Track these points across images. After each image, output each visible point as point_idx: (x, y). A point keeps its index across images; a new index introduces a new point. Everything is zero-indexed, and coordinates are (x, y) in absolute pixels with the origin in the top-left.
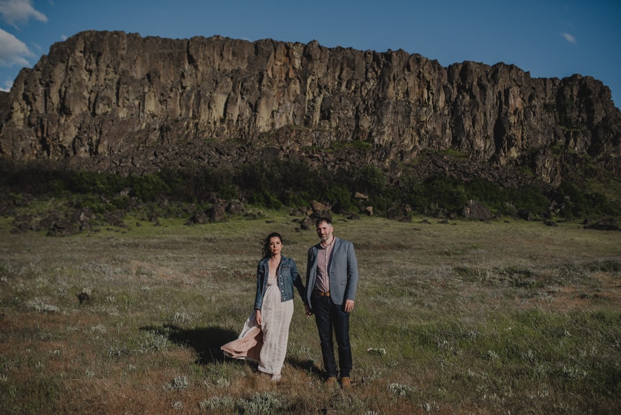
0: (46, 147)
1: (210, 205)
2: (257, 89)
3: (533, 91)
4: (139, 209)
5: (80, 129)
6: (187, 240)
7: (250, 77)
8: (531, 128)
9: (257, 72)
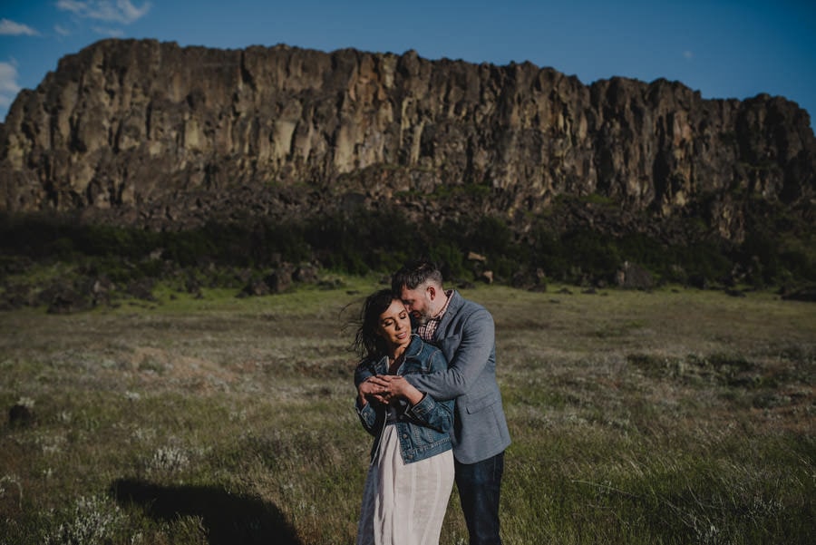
0: (52, 194)
1: (271, 271)
2: (335, 115)
3: (705, 116)
4: (175, 277)
5: (97, 169)
6: (237, 319)
7: (326, 99)
8: (703, 166)
9: (335, 93)
